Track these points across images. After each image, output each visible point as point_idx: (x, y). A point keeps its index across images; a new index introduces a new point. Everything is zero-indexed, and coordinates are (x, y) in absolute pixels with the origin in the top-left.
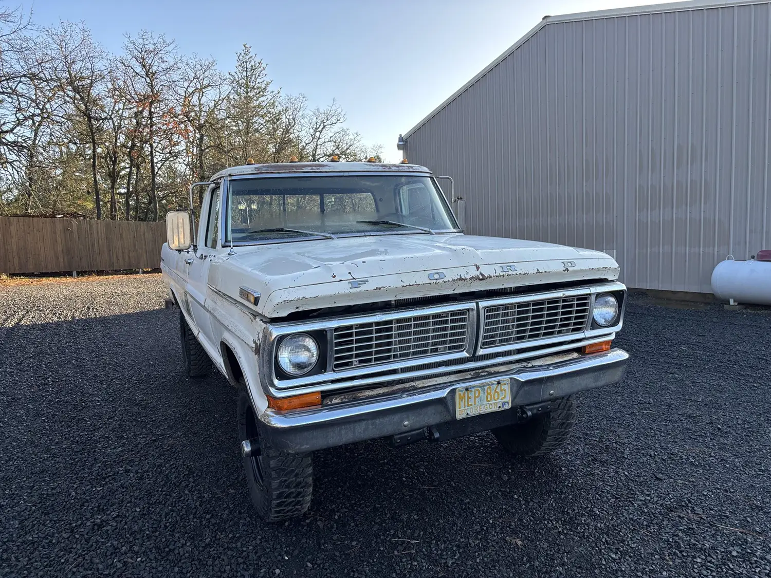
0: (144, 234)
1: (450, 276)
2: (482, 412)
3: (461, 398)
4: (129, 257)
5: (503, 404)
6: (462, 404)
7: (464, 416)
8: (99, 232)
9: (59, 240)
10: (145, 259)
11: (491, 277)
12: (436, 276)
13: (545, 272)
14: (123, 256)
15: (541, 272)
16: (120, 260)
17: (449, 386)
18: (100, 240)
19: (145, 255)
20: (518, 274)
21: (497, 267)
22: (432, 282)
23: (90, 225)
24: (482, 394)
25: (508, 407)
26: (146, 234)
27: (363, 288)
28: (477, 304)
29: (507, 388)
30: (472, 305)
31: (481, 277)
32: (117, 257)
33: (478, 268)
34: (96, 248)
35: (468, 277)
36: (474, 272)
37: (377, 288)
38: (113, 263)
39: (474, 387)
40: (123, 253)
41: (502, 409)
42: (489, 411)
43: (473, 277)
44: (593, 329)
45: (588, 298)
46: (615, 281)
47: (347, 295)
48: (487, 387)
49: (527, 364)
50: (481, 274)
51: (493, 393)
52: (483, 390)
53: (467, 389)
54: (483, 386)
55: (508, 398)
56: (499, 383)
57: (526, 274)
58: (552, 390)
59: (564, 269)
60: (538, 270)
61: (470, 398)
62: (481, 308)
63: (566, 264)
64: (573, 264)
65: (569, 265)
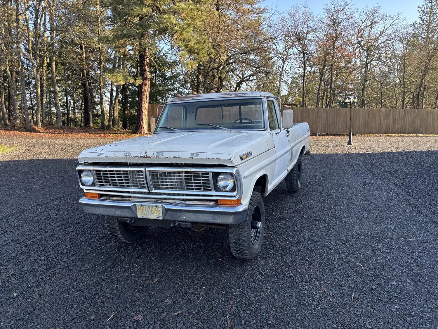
1: (133, 154)
2: (150, 218)
3: (140, 209)
5: (159, 217)
6: (140, 211)
7: (141, 217)
11: (150, 157)
12: (127, 154)
13: (178, 157)
15: (176, 158)
17: (134, 203)
19: (321, 126)
20: (163, 157)
21: (155, 153)
22: (125, 156)
24: (149, 209)
25: (161, 218)
27: (101, 156)
28: (145, 168)
29: (161, 210)
30: (142, 169)
31: (146, 157)
33: (146, 152)
35: (140, 156)
36: (143, 154)
37: (105, 157)
39: (145, 205)
41: (158, 219)
42: (152, 218)
43: (142, 156)
44: (217, 191)
45: (208, 174)
46: (233, 167)
47: (97, 158)
48: (151, 207)
49: (183, 202)
50: (146, 155)
51: (154, 210)
52: (149, 208)
53: (142, 206)
54: (149, 206)
55: (161, 215)
56: (156, 206)
57: (167, 157)
58: (185, 217)
59: (190, 157)
60: (175, 156)
61: (143, 210)
62: (148, 171)
63: (193, 154)
64: (197, 155)
65: (195, 155)
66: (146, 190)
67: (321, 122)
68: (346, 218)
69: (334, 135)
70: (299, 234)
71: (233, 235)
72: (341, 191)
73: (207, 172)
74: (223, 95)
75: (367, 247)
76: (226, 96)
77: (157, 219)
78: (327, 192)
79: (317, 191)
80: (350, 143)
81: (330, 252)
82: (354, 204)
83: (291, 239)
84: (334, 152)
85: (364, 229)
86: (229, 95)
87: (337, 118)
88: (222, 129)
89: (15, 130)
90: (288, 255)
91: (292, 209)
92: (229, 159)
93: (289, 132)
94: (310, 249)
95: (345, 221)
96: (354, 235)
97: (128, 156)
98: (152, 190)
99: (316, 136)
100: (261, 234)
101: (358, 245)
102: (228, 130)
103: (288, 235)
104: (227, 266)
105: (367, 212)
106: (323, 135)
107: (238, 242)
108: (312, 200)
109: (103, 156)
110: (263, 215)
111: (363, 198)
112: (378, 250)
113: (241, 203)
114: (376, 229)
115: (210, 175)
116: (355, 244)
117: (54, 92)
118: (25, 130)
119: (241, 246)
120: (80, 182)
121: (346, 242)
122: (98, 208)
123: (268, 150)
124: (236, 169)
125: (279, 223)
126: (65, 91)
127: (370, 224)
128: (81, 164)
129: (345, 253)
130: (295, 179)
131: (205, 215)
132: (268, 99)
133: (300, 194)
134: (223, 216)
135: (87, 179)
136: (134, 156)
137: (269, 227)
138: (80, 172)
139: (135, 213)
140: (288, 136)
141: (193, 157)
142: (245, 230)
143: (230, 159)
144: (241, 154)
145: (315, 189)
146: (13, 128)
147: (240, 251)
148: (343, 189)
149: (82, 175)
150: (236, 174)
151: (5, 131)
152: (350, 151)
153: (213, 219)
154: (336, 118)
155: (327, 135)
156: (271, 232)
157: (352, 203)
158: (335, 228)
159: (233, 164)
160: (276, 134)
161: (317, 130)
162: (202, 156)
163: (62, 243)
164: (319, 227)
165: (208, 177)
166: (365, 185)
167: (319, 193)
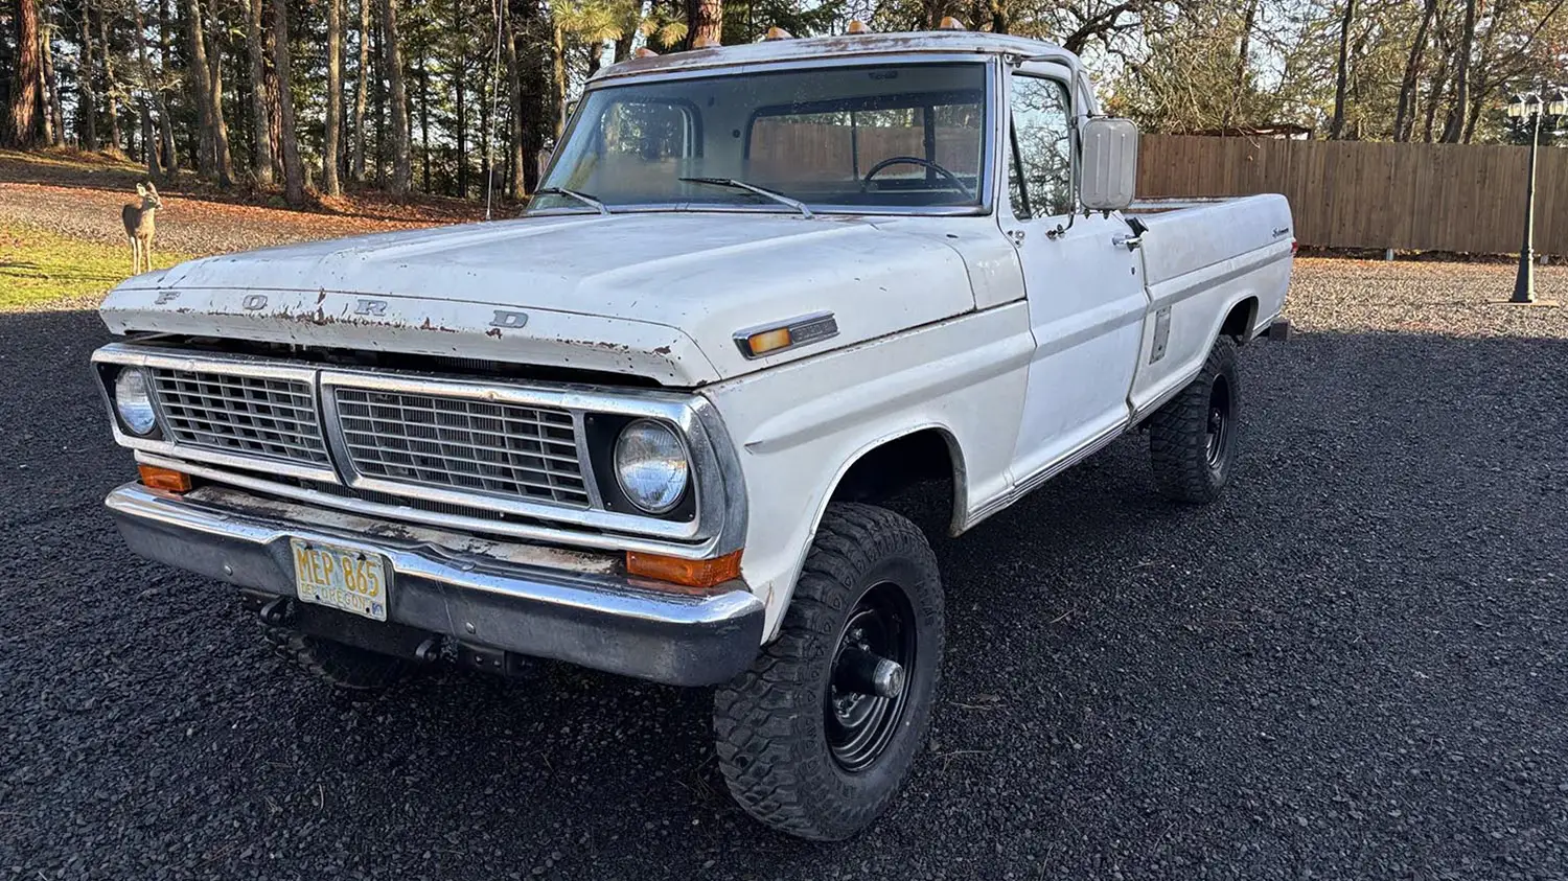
0: (1415, 172)
1: (274, 306)
2: (341, 607)
3: (305, 562)
4: (1369, 220)
5: (376, 606)
6: (306, 573)
7: (313, 598)
8: (1311, 165)
9: (1227, 178)
10: (1407, 228)
11: (332, 321)
12: (254, 303)
13: (442, 329)
14: (1355, 218)
15: (433, 329)
16: (1347, 226)
17: (285, 528)
18: (1310, 183)
19: (1408, 219)
20: (383, 323)
21: (353, 301)
22: (245, 313)
23: (1293, 150)
24: (335, 565)
25: (381, 616)
26: (1420, 171)
27: (169, 305)
28: (318, 372)
29: (379, 575)
30: (305, 374)
31: (316, 317)
32: (1341, 219)
33: (322, 297)
34: (1299, 199)
35: (297, 312)
36: (310, 306)
38: (1330, 233)
39: (320, 546)
40: (1356, 212)
41: (372, 615)
42: (351, 608)
43: (304, 315)
44: (615, 509)
45: (569, 420)
46: (688, 391)
47: (153, 313)
48: (342, 557)
49: (482, 547)
50: (320, 311)
51: (355, 575)
52: (337, 560)
53: (309, 547)
54: (335, 551)
55: (382, 600)
56: (362, 557)
57: (397, 326)
58: (471, 624)
59: (490, 329)
60: (428, 322)
61: (315, 566)
62: (325, 385)
63: (501, 316)
64: (522, 320)
65: (511, 320)
66: (330, 477)
67: (1409, 202)
68: (1396, 658)
69: (1466, 259)
70: (1131, 720)
71: (730, 724)
72: (1417, 513)
73: (561, 409)
74: (812, 49)
75: (1458, 837)
76: (821, 51)
77: (368, 616)
78: (1342, 514)
79: (1299, 504)
80: (1520, 294)
81: (1244, 848)
82: (1462, 583)
83: (1077, 746)
84: (1436, 325)
85: (1473, 729)
86: (835, 48)
87: (1482, 188)
88: (779, 203)
89: (251, 202)
90: (1028, 833)
91: (1151, 584)
92: (660, 350)
93: (1143, 229)
94: (1147, 815)
95: (1387, 670)
96: (1409, 756)
97: (255, 313)
98: (354, 477)
99: (1382, 256)
100: (911, 713)
101: (1412, 821)
102: (802, 206)
103: (1072, 723)
104: (709, 864)
105: (1515, 633)
106: (1415, 258)
107: (750, 758)
108: (1260, 546)
109: (172, 306)
110: (929, 622)
111: (1516, 559)
112: (1512, 864)
113: (739, 577)
114: (1536, 737)
115: (578, 426)
116: (1395, 814)
117: (422, 75)
118: (283, 203)
119: (765, 779)
120: (112, 416)
121: (1354, 797)
122: (164, 538)
123: (974, 311)
124: (698, 403)
125: (1056, 651)
126: (458, 70)
127: (1510, 703)
128: (116, 338)
129: (1326, 859)
130: (1193, 447)
131: (554, 623)
132: (1019, 65)
133: (1215, 513)
134: (632, 639)
135: (135, 403)
136: (276, 313)
137: (1003, 669)
138: (112, 372)
139: (289, 574)
140: (1131, 247)
141: (502, 330)
142: (781, 704)
143: (666, 350)
144: (747, 325)
145: (1292, 496)
146: (249, 195)
147: (766, 802)
148: (1427, 507)
149: (119, 388)
150: (694, 427)
151: (219, 206)
152: (1515, 329)
153: (589, 649)
154: (1478, 187)
155: (1433, 256)
156: (995, 700)
157: (1453, 578)
158: (1319, 708)
159: (684, 375)
160: (1051, 234)
161: (1390, 235)
162: (542, 327)
163: (114, 660)
164: (1243, 691)
165: (570, 435)
166: (1544, 491)
167: (1306, 516)
